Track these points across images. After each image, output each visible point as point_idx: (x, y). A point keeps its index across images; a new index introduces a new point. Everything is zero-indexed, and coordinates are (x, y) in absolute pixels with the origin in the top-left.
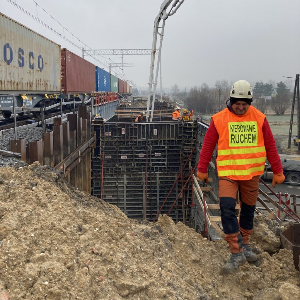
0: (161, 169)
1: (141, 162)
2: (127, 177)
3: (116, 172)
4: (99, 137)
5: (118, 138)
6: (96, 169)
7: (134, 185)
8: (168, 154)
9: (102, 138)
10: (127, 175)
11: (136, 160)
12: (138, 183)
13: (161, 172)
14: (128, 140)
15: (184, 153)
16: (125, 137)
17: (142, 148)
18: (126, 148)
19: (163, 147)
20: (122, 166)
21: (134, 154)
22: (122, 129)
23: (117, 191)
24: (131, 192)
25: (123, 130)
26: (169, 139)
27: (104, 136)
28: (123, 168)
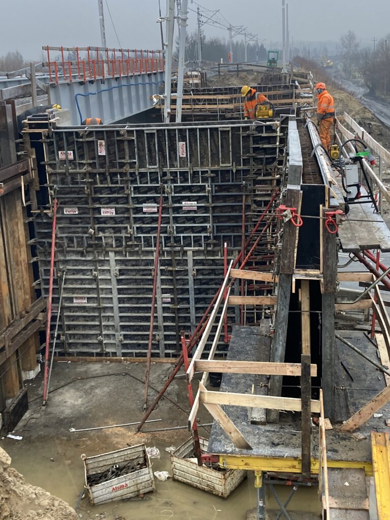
0: (197, 241)
1: (150, 223)
2: (118, 258)
3: (90, 246)
4: (42, 163)
5: (90, 164)
6: (44, 238)
7: (134, 277)
8: (213, 205)
9: (50, 165)
10: (116, 253)
11: (136, 220)
12: (146, 272)
13: (197, 248)
14: (113, 170)
15: (255, 202)
16: (105, 163)
17: (150, 189)
18: (111, 190)
19: (202, 189)
20: (104, 232)
21: (132, 205)
22: (99, 141)
23: (97, 290)
24: (129, 292)
25: (101, 144)
26: (216, 168)
27: (55, 160)
28: (107, 237)
